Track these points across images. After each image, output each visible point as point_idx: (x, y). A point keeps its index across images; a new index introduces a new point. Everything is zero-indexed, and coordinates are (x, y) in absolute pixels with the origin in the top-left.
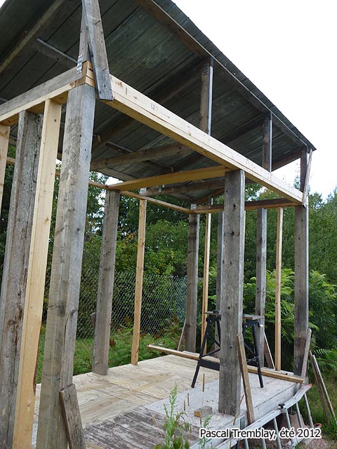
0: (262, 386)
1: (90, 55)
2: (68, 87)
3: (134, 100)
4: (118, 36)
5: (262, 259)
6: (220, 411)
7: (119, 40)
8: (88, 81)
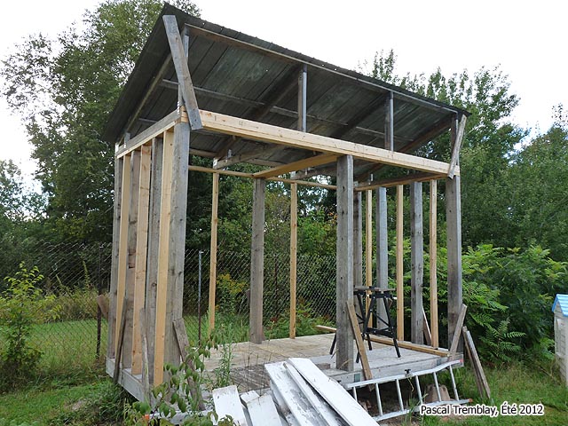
0: (399, 356)
1: (183, 101)
2: (173, 124)
3: (222, 123)
4: (220, 67)
5: (416, 234)
6: (337, 368)
7: (222, 69)
8: (183, 120)
